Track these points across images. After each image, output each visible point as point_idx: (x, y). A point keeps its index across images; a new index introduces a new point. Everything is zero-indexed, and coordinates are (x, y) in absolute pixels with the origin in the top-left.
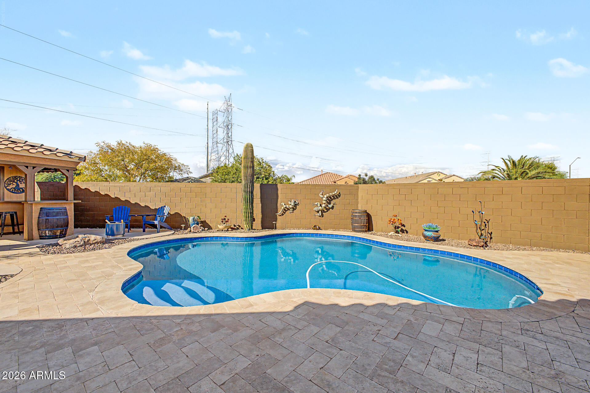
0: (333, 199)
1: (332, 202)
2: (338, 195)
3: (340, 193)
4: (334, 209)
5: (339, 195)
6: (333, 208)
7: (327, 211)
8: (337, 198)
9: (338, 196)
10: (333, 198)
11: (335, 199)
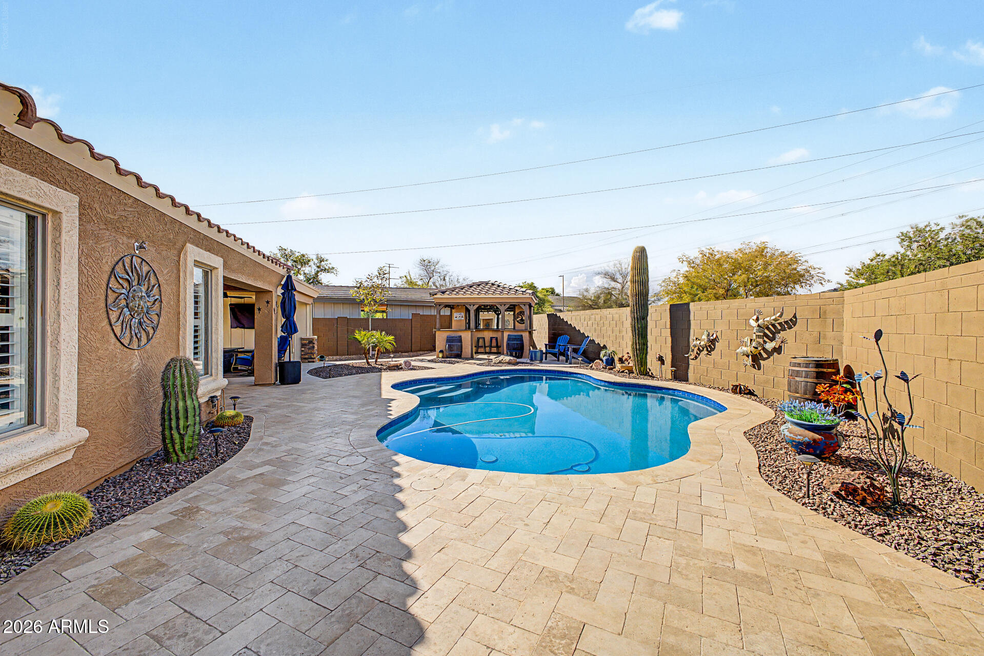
0: (780, 330)
1: (779, 337)
2: (791, 320)
3: (795, 316)
4: (783, 353)
5: (794, 320)
6: (778, 350)
7: (769, 357)
8: (790, 328)
9: (792, 323)
10: (779, 328)
11: (785, 330)
